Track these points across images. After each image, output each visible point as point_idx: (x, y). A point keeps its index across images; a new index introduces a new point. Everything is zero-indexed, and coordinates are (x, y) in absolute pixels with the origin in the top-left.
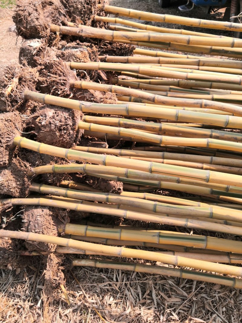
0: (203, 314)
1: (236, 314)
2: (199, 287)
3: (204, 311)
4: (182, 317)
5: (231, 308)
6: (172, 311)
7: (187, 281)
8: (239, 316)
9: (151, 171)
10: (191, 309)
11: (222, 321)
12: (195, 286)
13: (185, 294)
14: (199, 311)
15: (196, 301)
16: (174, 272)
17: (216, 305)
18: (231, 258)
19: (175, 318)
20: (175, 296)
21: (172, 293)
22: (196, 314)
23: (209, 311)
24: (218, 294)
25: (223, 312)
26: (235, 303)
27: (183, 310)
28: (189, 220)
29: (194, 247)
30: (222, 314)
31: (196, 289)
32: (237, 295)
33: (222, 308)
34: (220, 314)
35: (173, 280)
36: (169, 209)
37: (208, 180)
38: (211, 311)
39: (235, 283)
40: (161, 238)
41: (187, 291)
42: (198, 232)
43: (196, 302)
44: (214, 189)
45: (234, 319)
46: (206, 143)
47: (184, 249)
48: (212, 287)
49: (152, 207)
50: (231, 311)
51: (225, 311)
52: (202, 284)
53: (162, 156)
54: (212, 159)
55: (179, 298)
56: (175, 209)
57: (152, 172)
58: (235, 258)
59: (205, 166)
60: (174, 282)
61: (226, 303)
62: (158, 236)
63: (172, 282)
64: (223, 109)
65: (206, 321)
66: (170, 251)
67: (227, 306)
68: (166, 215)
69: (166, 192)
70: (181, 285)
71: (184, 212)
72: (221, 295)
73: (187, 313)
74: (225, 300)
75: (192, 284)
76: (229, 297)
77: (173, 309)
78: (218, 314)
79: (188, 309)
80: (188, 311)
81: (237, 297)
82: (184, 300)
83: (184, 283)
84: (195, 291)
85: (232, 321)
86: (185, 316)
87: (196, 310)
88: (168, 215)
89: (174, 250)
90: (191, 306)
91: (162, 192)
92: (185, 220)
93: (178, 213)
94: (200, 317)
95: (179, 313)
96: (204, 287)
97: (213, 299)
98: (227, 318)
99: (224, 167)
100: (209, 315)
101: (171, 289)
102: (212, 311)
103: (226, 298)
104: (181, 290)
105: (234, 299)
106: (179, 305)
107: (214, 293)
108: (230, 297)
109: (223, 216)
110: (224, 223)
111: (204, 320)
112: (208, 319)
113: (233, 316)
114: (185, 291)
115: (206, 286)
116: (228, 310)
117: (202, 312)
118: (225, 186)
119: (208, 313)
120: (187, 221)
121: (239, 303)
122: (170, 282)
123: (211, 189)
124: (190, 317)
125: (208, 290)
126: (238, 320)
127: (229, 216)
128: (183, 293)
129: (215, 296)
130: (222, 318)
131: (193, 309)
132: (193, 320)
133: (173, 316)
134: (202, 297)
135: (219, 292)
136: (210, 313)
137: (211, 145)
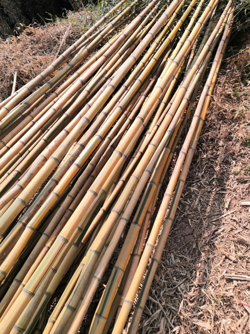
0: (177, 300)
1: (179, 270)
2: (154, 296)
3: (175, 298)
4: (178, 322)
5: (174, 272)
6: (172, 331)
7: (147, 306)
8: (181, 268)
9: (32, 294)
10: (172, 310)
11: (183, 284)
12: (153, 299)
13: (158, 311)
14: (174, 303)
15: (165, 302)
16: (137, 315)
17: (170, 285)
18: (136, 253)
19: (178, 330)
20: (158, 324)
21: (155, 326)
22: (176, 306)
23: (175, 293)
24: (162, 280)
25: (177, 280)
26: (171, 267)
27: (172, 319)
28: (95, 275)
29: (119, 286)
30: (178, 282)
31: (156, 299)
32: (165, 263)
33: (174, 280)
34: (178, 284)
35: (144, 320)
36: (78, 292)
37: (66, 241)
38: (175, 292)
39: (156, 260)
40: (103, 315)
41: (156, 309)
42: (106, 280)
43: (167, 303)
44: (75, 242)
45: (183, 273)
46: (30, 230)
47: (119, 295)
48: (156, 282)
49: (69, 311)
50: (176, 273)
51: (177, 278)
52: (152, 292)
53: (18, 283)
54: (45, 234)
55: (161, 319)
56: (80, 285)
57: (34, 293)
58: (137, 251)
59: (48, 245)
60: (146, 320)
61: (170, 275)
62: (99, 318)
63: (145, 321)
64: (6, 202)
65: (183, 298)
66: (117, 309)
67: (173, 275)
68: (81, 301)
69: (54, 301)
70: (149, 314)
71: (85, 278)
72: (163, 277)
73: (175, 315)
74: (167, 275)
75: (151, 301)
76: (166, 271)
77: (170, 329)
78: (178, 285)
79: (172, 314)
80: (173, 313)
81: (167, 264)
82: (163, 316)
83: (149, 310)
84: (157, 301)
85: (184, 275)
86: (177, 318)
87: (173, 306)
88: (81, 298)
89: (117, 306)
90: (169, 309)
91: (52, 305)
92: (93, 279)
93: (84, 284)
94: (179, 304)
95: (174, 324)
96: (155, 290)
97: (166, 285)
98: (181, 279)
99: (57, 229)
100: (178, 294)
101: (151, 325)
102: (175, 290)
103: (166, 274)
104: (154, 315)
105: (168, 268)
106: (167, 322)
107: (161, 283)
108: (166, 269)
109: (101, 243)
110: (106, 247)
111: (182, 300)
112: (181, 296)
113: (181, 273)
114: (155, 311)
115: (155, 289)
116: (176, 276)
117: (175, 300)
118: (77, 230)
119: (177, 295)
120: (96, 277)
121: (171, 264)
122: (145, 324)
123: (74, 244)
124: (178, 313)
125: (158, 287)
126: (184, 269)
127: (103, 238)
128: (157, 314)
129: (164, 282)
130: (181, 282)
131: (172, 308)
132: (181, 310)
133: (175, 331)
134: (163, 295)
135: (161, 278)
136: (177, 293)
137: (34, 227)
